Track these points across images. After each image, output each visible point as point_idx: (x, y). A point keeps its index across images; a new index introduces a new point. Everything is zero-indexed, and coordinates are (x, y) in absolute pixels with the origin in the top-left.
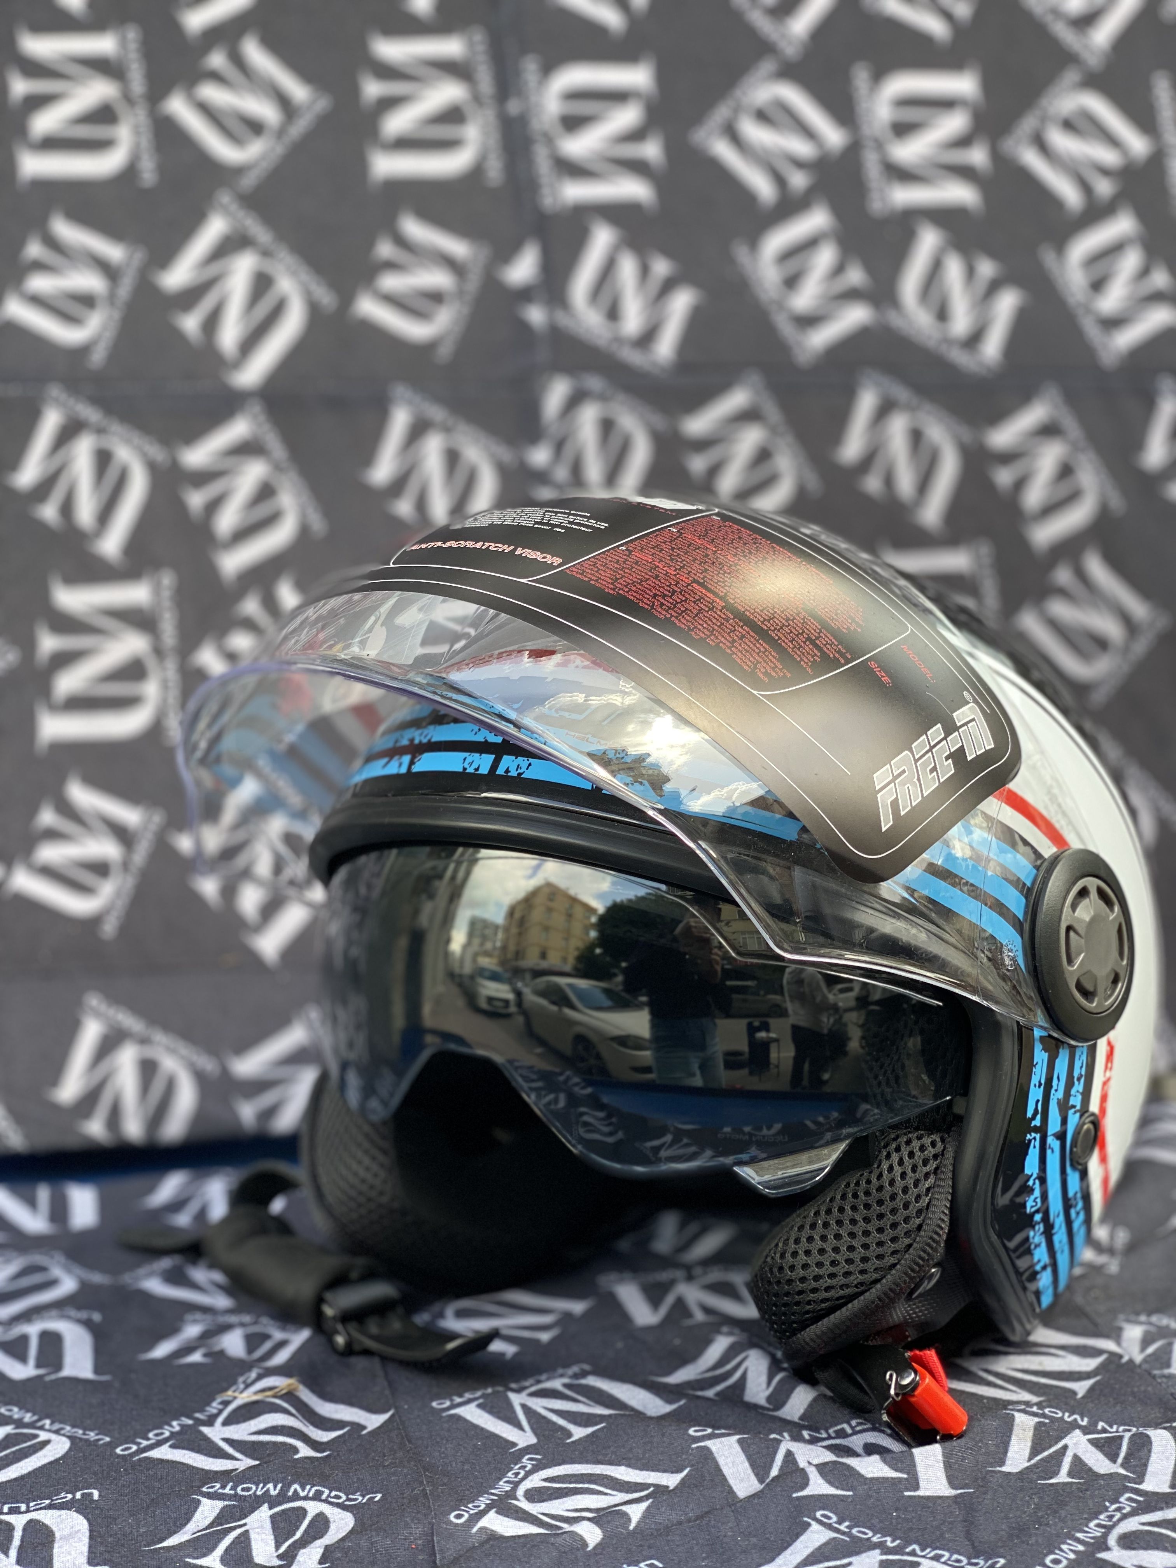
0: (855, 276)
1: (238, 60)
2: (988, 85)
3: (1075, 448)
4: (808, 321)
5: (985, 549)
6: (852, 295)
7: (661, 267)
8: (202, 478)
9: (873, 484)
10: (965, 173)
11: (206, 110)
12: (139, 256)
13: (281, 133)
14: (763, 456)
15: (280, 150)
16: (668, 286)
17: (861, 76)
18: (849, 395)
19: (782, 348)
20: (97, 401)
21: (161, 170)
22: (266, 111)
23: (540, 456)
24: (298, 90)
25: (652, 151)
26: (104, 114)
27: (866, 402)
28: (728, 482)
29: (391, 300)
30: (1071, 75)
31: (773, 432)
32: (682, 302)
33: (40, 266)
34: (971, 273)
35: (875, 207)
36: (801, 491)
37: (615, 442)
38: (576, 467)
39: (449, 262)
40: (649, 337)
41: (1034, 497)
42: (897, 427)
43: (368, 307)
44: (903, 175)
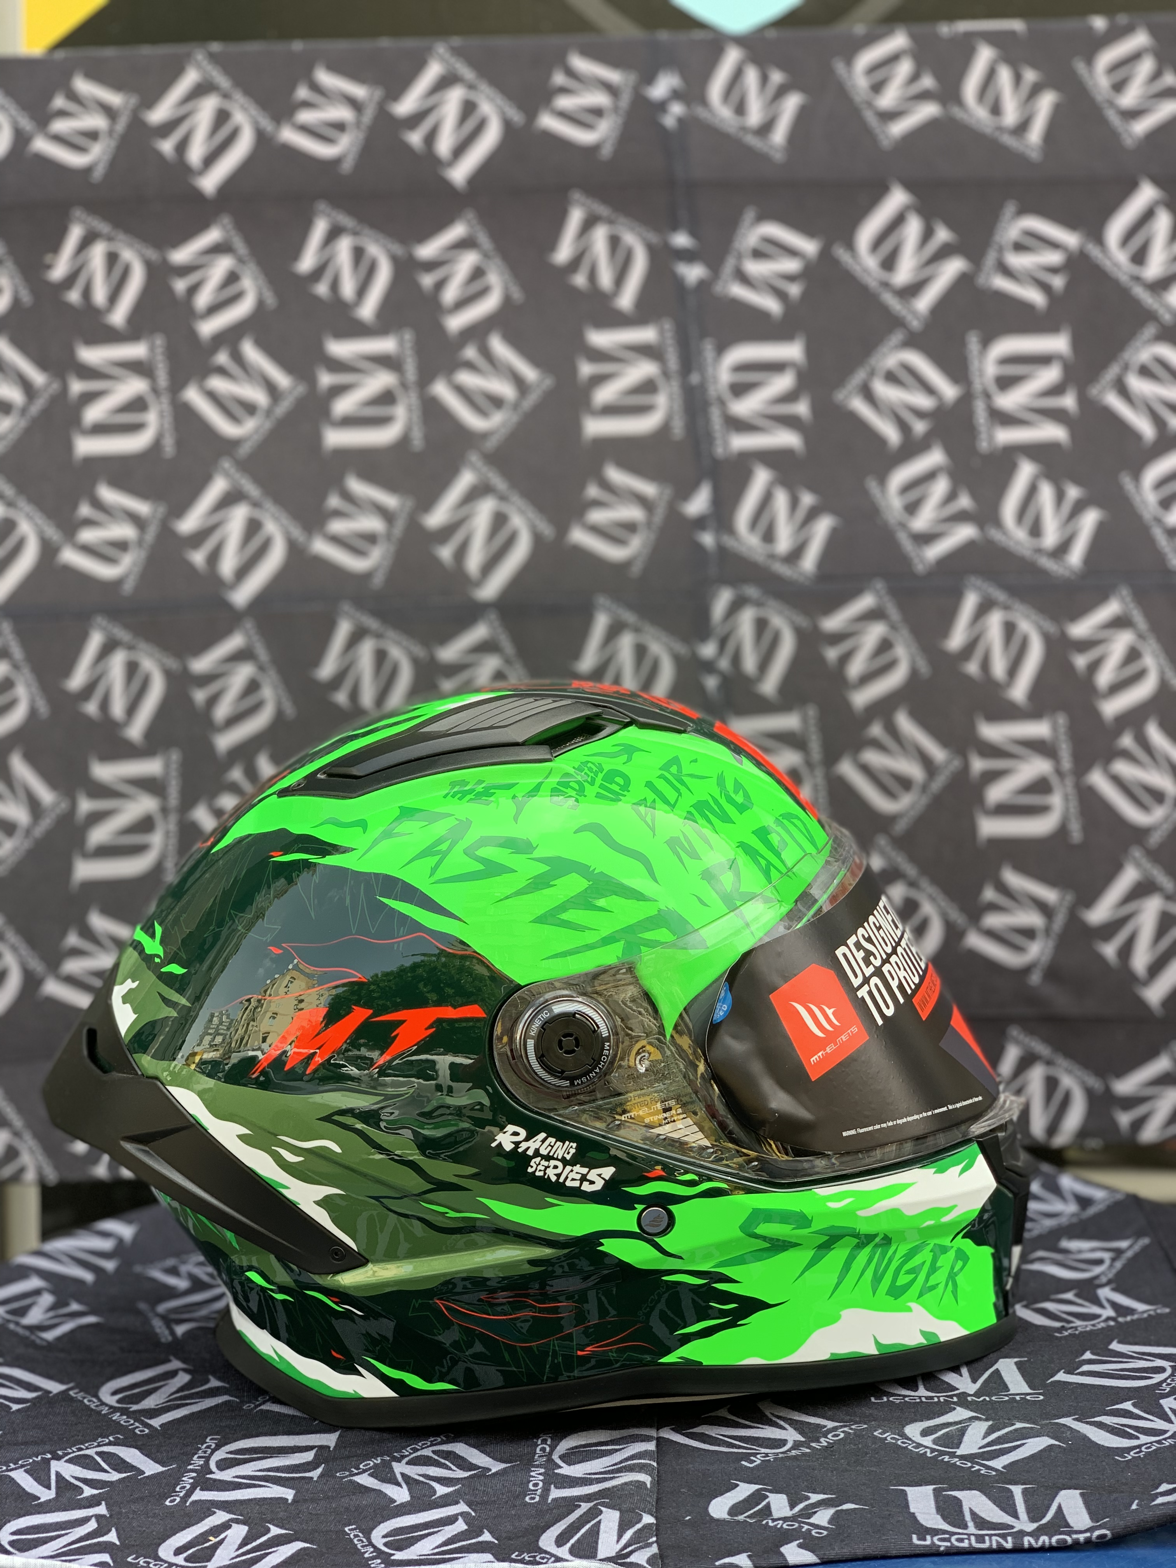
0: (965, 501)
1: (486, 352)
2: (1076, 343)
3: (1141, 636)
4: (926, 538)
5: (1062, 720)
6: (962, 517)
7: (807, 499)
8: (453, 669)
9: (972, 668)
10: (1057, 415)
11: (462, 392)
12: (410, 503)
13: (516, 406)
14: (885, 646)
15: (515, 418)
16: (812, 515)
17: (973, 342)
18: (957, 597)
19: (905, 560)
20: (377, 613)
21: (427, 438)
22: (505, 389)
23: (708, 650)
24: (530, 373)
25: (802, 408)
26: (386, 398)
27: (970, 602)
28: (855, 668)
29: (596, 530)
30: (1150, 330)
31: (893, 627)
32: (823, 526)
33: (338, 514)
34: (1060, 496)
35: (984, 445)
36: (914, 674)
37: (767, 637)
38: (736, 659)
39: (642, 500)
40: (796, 554)
41: (1105, 677)
42: (995, 621)
43: (579, 536)
44: (1006, 419)
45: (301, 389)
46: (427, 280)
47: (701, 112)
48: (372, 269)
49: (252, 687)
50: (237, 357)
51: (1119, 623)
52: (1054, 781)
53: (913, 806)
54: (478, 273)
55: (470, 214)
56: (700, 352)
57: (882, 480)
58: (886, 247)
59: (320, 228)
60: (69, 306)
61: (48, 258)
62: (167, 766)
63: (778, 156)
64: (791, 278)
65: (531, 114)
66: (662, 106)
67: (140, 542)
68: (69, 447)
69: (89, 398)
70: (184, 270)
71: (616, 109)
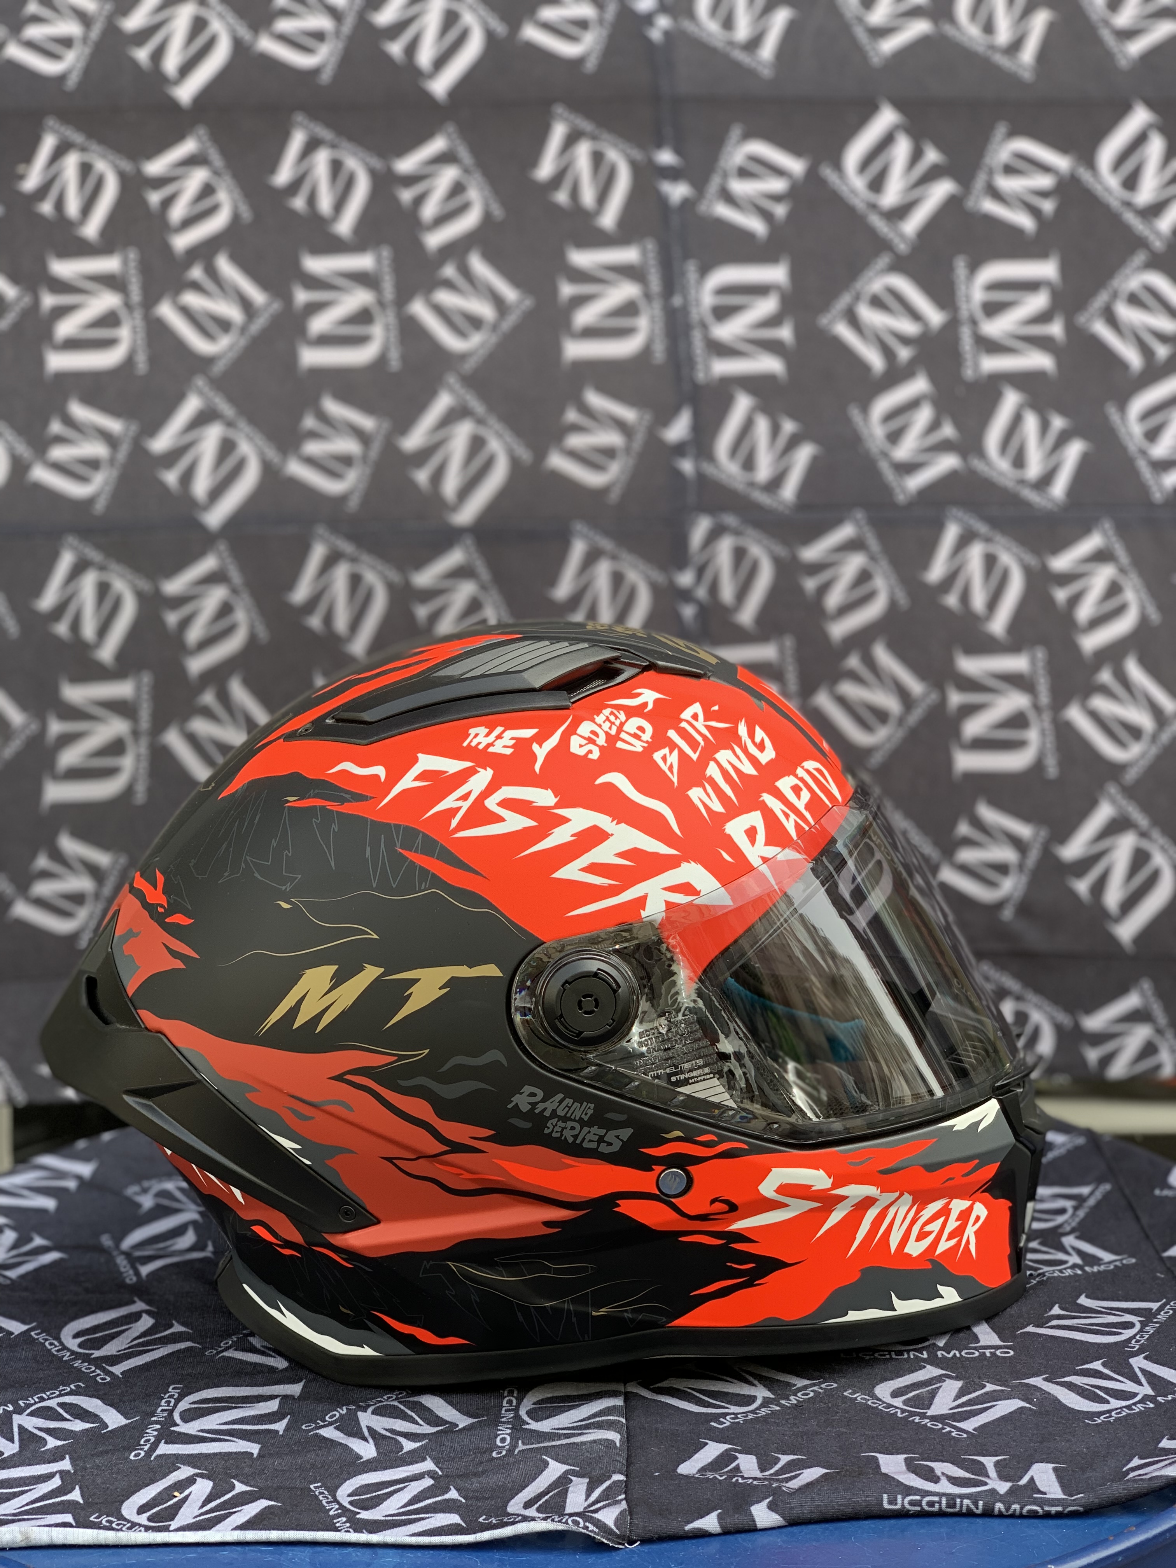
0: (948, 431)
1: (465, 271)
2: (1065, 269)
3: (1122, 570)
4: (908, 468)
5: (1041, 654)
6: (945, 446)
7: (789, 427)
8: (427, 595)
9: (952, 600)
10: (1043, 343)
11: (440, 311)
12: (386, 425)
13: (495, 327)
14: (864, 577)
15: (494, 339)
16: (794, 442)
17: (960, 266)
18: (938, 528)
19: (886, 490)
20: (352, 537)
21: (404, 358)
22: (484, 310)
23: (685, 579)
24: (510, 293)
25: (785, 333)
26: (364, 317)
27: (951, 533)
28: (834, 599)
29: (575, 455)
30: (1140, 258)
31: (873, 558)
32: (804, 454)
33: (313, 435)
34: (1045, 426)
35: (969, 373)
36: (893, 605)
37: (746, 565)
38: (714, 588)
39: (621, 425)
40: (775, 484)
41: (1085, 612)
42: (976, 553)
43: (557, 461)
44: (992, 347)
45: (277, 306)
46: (406, 195)
47: (687, 25)
48: (350, 183)
49: (225, 610)
50: (212, 272)
51: (1101, 556)
52: (1032, 716)
53: (889, 739)
54: (457, 189)
55: (451, 128)
56: (683, 274)
57: (865, 408)
58: (875, 168)
59: (297, 140)
60: (41, 217)
61: (21, 169)
62: (138, 689)
63: (766, 73)
64: (776, 198)
65: (515, 26)
66: (648, 19)
67: (112, 461)
68: (40, 362)
69: (61, 312)
70: (159, 182)
71: (601, 21)
